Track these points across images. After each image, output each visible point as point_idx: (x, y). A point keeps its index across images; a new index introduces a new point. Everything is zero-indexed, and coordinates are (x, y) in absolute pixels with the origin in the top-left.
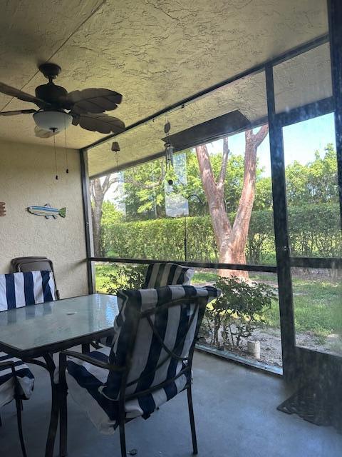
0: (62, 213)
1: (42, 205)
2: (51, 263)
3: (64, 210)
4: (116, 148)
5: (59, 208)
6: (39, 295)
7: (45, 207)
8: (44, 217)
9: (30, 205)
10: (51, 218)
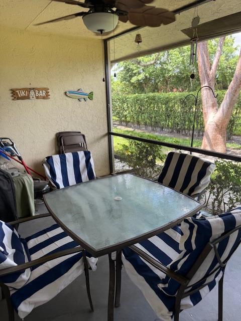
0: (90, 96)
1: (76, 90)
2: (84, 136)
3: (91, 93)
4: (138, 40)
5: (88, 92)
6: (83, 170)
7: (79, 92)
8: (77, 100)
9: (67, 89)
10: (83, 100)
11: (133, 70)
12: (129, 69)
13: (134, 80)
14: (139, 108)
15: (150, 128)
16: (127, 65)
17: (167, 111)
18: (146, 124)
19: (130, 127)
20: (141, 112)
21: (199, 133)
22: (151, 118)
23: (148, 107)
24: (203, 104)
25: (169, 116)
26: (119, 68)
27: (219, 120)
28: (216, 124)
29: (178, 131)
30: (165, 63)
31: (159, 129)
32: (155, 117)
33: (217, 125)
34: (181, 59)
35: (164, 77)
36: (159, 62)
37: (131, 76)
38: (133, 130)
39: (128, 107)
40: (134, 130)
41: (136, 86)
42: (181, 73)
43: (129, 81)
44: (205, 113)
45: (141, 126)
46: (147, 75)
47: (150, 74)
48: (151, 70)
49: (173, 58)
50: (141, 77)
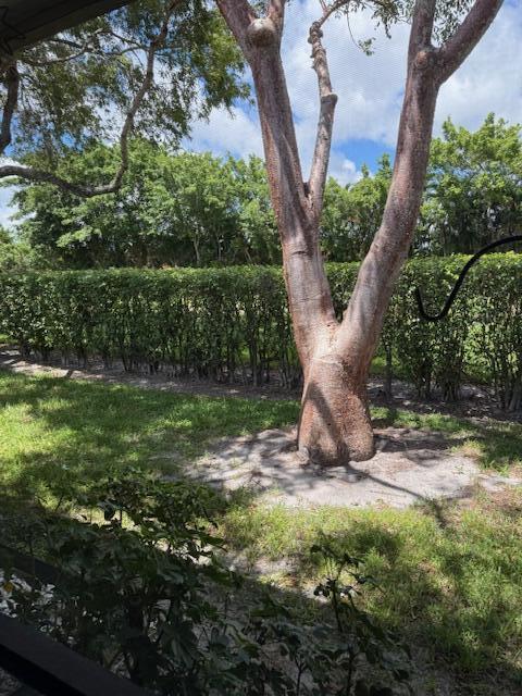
11: (62, 219)
12: (51, 215)
13: (64, 240)
14: (80, 309)
15: (120, 365)
16: (45, 206)
17: (167, 316)
18: (105, 353)
19: (57, 364)
20: (87, 320)
21: (260, 374)
22: (122, 337)
23: (107, 306)
24: (293, 301)
25: (172, 333)
26: (25, 213)
27: (351, 349)
28: (343, 363)
29: (203, 372)
30: (135, 207)
31: (144, 368)
32: (132, 336)
33: (346, 367)
34: (172, 201)
35: (136, 237)
36: (121, 205)
37: (57, 234)
38: (64, 373)
39: (45, 307)
40: (69, 374)
41: (71, 256)
42: (173, 232)
43: (53, 245)
44: (301, 329)
45: (91, 359)
46: (97, 231)
47: (104, 230)
48: (106, 222)
49: (154, 198)
50: (82, 234)
